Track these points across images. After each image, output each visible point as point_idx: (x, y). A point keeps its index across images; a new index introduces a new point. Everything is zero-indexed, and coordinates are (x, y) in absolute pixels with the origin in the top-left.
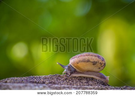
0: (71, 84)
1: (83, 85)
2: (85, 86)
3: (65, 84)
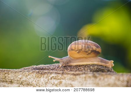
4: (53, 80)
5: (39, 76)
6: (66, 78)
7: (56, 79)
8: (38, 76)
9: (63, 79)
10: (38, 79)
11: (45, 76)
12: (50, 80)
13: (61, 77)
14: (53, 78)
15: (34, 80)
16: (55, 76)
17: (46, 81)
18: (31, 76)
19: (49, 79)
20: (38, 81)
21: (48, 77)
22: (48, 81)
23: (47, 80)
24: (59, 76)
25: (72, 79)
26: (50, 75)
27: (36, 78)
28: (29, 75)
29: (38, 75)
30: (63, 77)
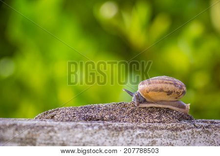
0: (138, 121)
1: (152, 123)
2: (156, 125)
3: (129, 121)
4: (140, 139)
5: (115, 134)
6: (162, 136)
7: (146, 137)
8: (113, 134)
9: (157, 137)
10: (114, 139)
11: (125, 134)
12: (135, 140)
13: (152, 135)
14: (140, 137)
15: (108, 141)
16: (143, 134)
17: (128, 141)
18: (101, 134)
19: (133, 138)
20: (114, 141)
21: (132, 135)
22: (132, 141)
23: (130, 140)
24: (149, 134)
25: (173, 137)
26: (134, 132)
27: (109, 138)
28: (95, 132)
29: (112, 132)
30: (156, 134)
